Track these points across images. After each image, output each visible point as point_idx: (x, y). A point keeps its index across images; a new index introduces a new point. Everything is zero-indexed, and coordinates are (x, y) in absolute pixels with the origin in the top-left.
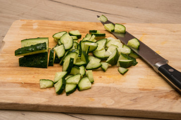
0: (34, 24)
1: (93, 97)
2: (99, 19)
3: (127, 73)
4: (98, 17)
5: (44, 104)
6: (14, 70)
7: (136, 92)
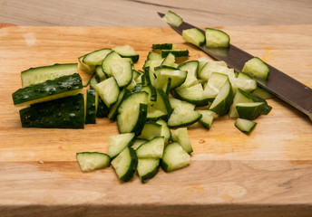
0: (25, 36)
1: (199, 184)
2: (164, 19)
3: (256, 130)
4: (162, 15)
5: (99, 203)
6: (14, 135)
7: (283, 167)
